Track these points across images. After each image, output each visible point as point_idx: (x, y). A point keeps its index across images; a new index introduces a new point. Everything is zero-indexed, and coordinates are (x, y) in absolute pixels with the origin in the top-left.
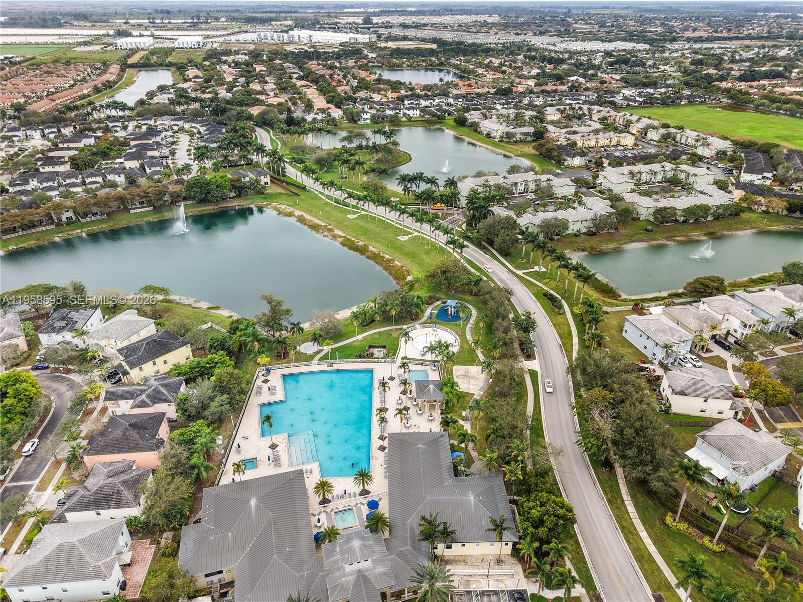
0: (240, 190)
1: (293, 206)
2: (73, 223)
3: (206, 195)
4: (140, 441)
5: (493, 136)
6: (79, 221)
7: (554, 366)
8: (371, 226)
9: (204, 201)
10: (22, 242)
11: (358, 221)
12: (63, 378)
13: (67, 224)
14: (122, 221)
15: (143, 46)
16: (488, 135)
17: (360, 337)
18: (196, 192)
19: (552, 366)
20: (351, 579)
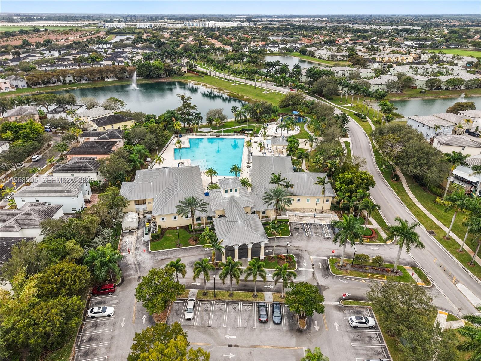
0: (170, 72)
1: (200, 81)
2: (73, 83)
3: (149, 73)
4: (101, 149)
5: (322, 58)
6: (76, 82)
7: (361, 141)
8: (246, 88)
9: (148, 77)
10: (43, 90)
11: (239, 86)
12: (59, 136)
13: (69, 84)
14: (100, 84)
15: (119, 27)
16: (320, 58)
17: (237, 127)
18: (144, 70)
19: (359, 140)
20: (226, 201)
